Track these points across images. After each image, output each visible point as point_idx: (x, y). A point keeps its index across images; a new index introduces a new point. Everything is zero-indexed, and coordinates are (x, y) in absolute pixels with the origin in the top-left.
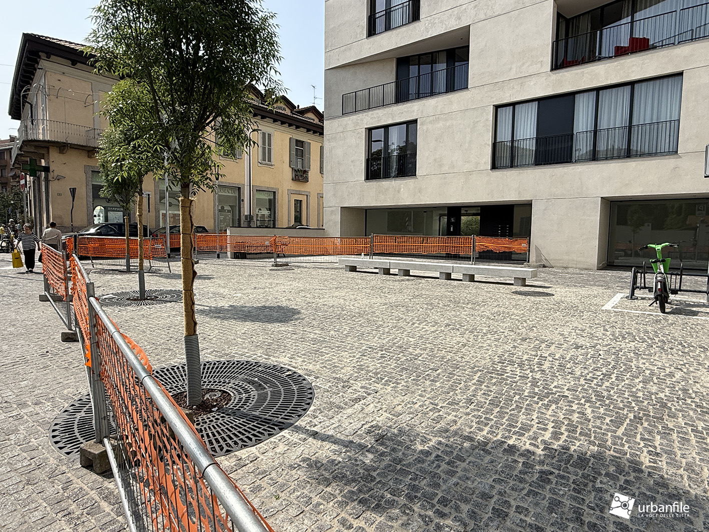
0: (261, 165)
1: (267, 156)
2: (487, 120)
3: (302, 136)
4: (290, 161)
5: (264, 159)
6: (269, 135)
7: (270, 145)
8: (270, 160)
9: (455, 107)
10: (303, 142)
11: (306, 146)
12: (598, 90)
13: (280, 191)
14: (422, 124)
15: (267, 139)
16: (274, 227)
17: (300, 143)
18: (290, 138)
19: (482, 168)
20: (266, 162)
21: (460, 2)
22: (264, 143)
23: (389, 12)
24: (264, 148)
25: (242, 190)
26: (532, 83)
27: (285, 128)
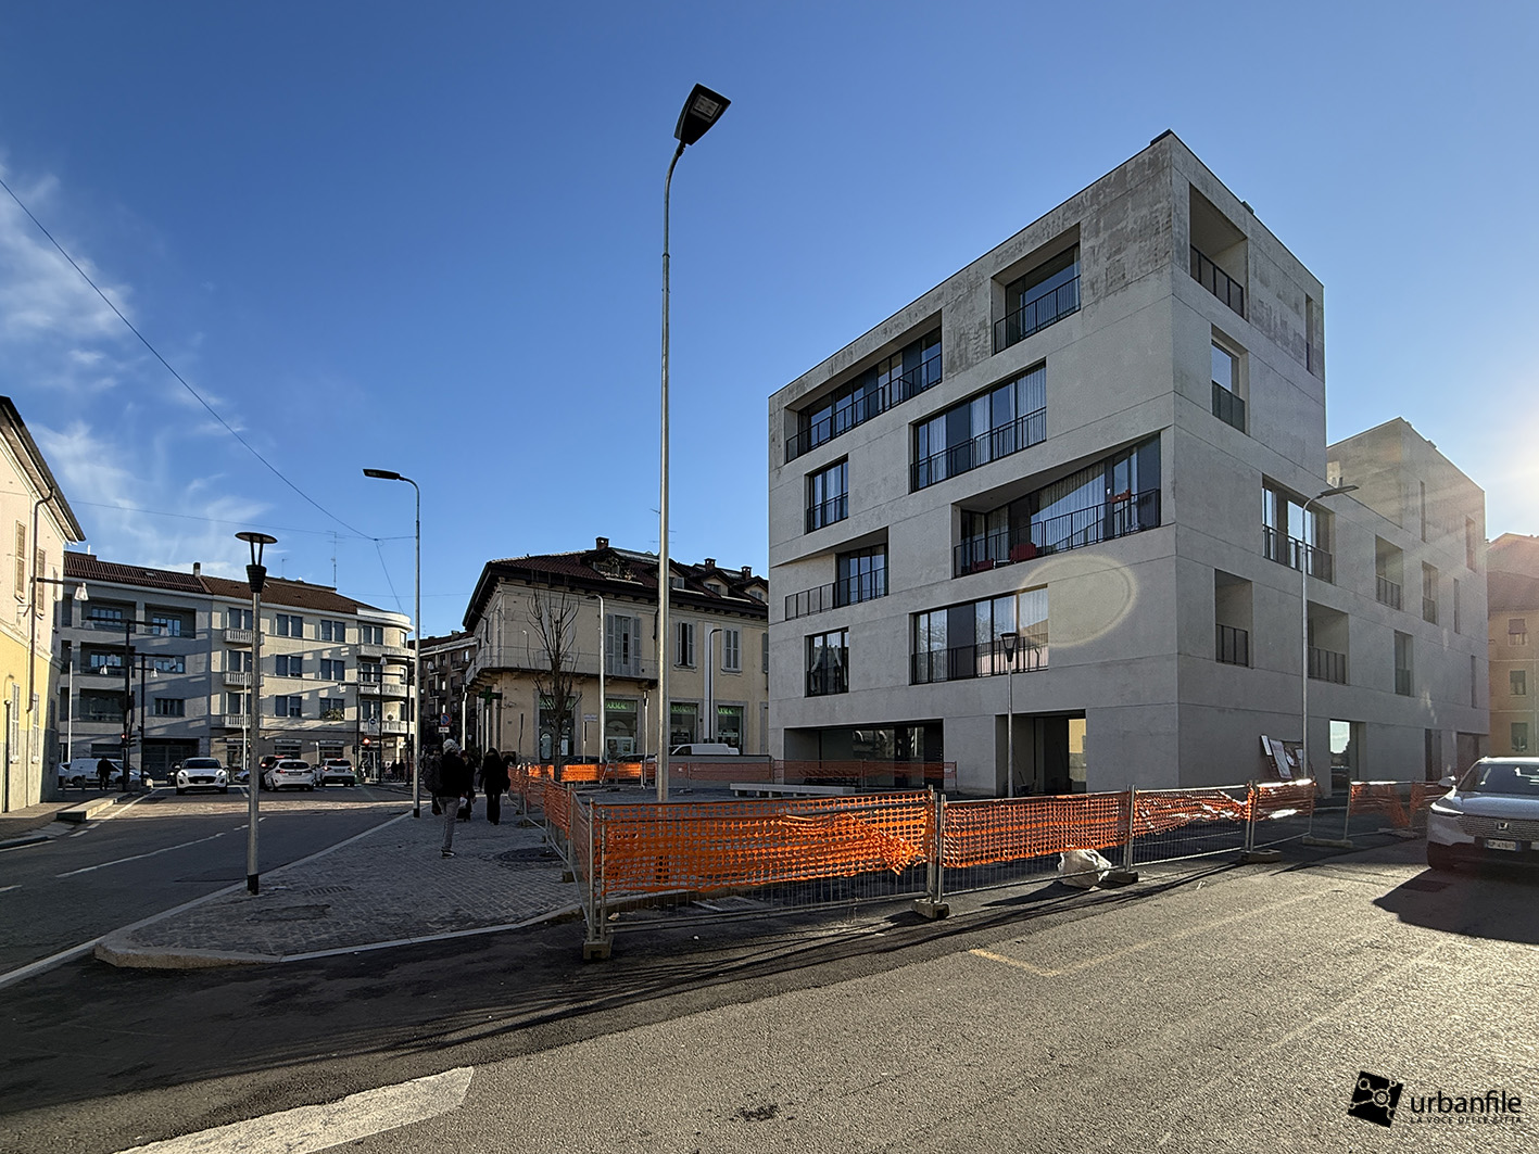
0: (725, 673)
1: (732, 660)
2: (905, 629)
4: (763, 664)
5: (729, 665)
6: (736, 633)
7: (736, 646)
8: (735, 666)
9: (878, 615)
12: (992, 598)
14: (853, 633)
15: (732, 639)
18: (763, 635)
19: (902, 683)
20: (732, 669)
21: (880, 501)
22: (728, 645)
23: (824, 506)
24: (728, 651)
25: (700, 706)
26: (938, 591)
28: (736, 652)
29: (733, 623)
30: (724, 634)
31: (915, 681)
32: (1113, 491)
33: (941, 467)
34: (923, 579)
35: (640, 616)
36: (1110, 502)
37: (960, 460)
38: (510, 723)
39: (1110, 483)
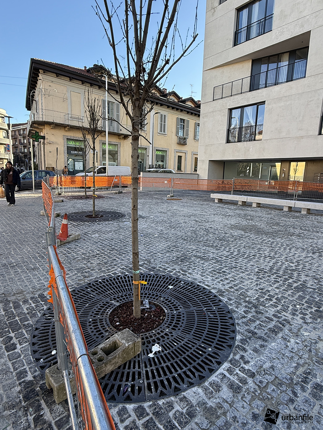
0: (159, 135)
1: (163, 128)
3: (185, 117)
4: (177, 132)
5: (161, 131)
6: (165, 116)
7: (165, 122)
8: (164, 132)
10: (184, 120)
11: (186, 123)
13: (170, 150)
14: (268, 104)
15: (163, 119)
18: (177, 118)
22: (161, 121)
23: (249, 27)
24: (161, 124)
25: (147, 150)
27: (174, 112)
28: (164, 125)
29: (164, 111)
30: (159, 116)
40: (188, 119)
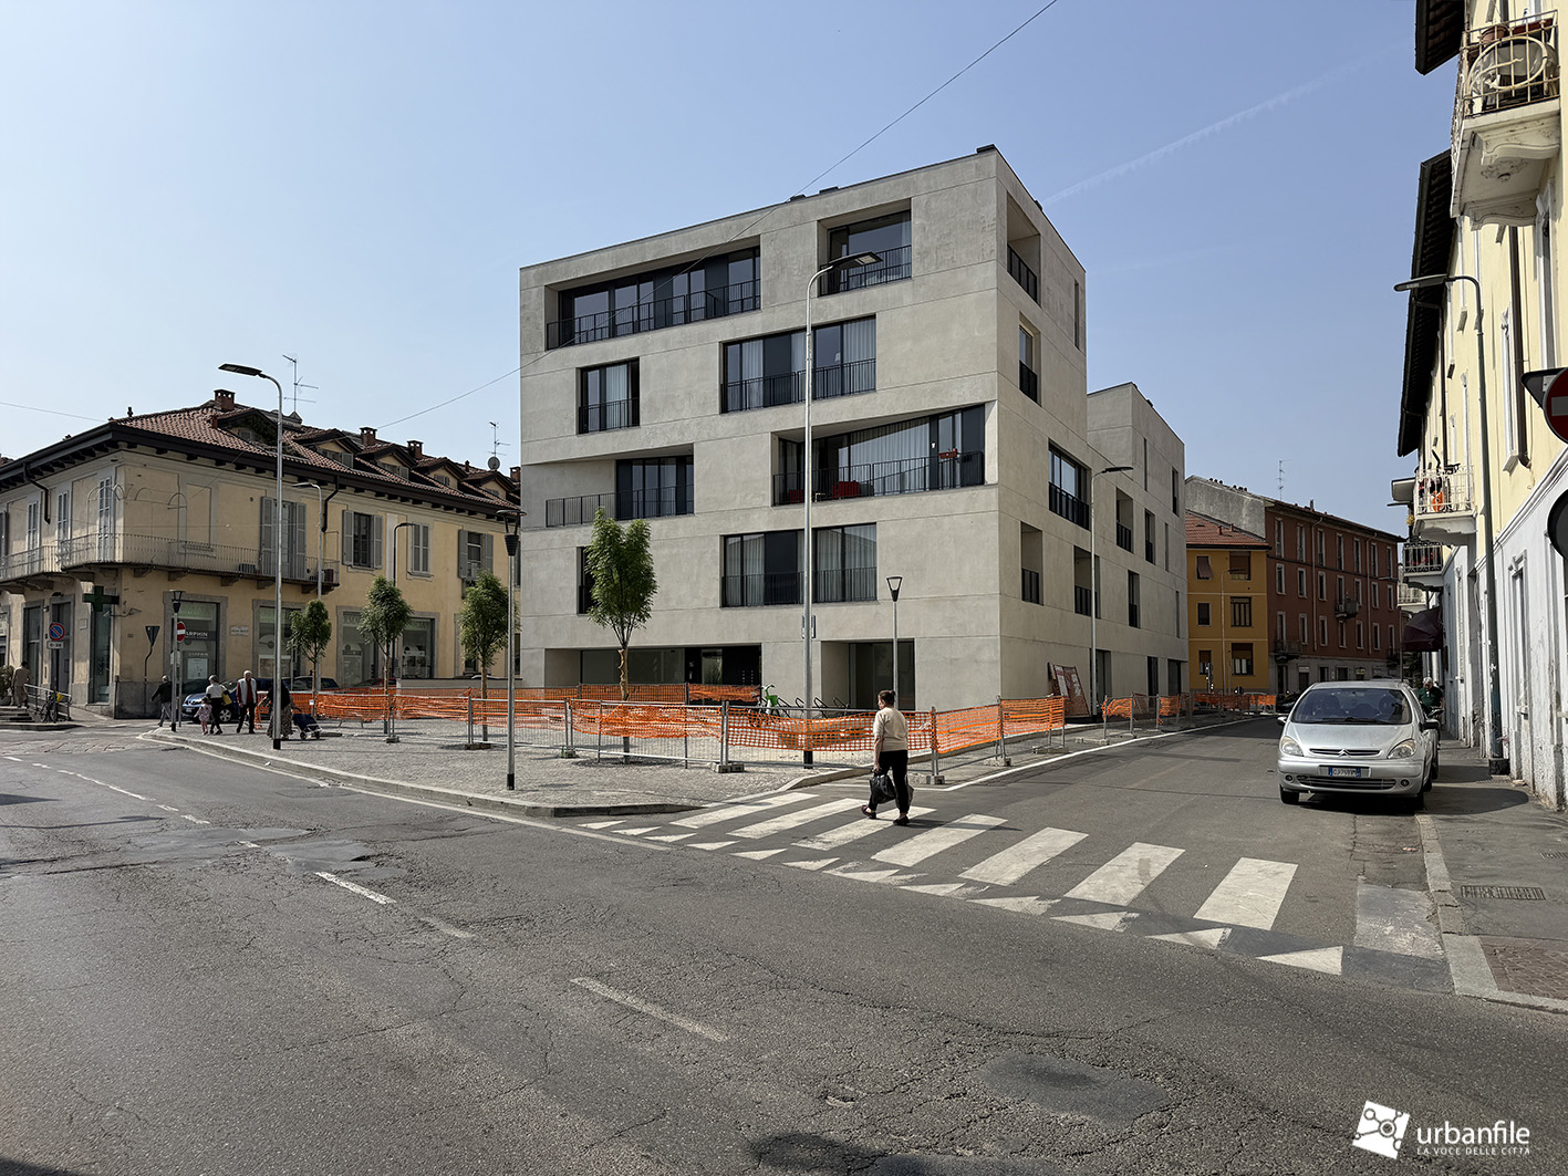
0: (412, 577)
1: (421, 562)
2: (714, 551)
3: (479, 525)
4: (459, 568)
5: (417, 568)
6: (426, 528)
7: (426, 544)
8: (426, 568)
9: (681, 533)
10: (480, 535)
11: (485, 542)
12: (816, 530)
13: (442, 618)
15: (421, 536)
16: (431, 677)
17: (475, 537)
18: (459, 531)
19: (711, 605)
20: (421, 571)
21: (683, 415)
22: (417, 542)
23: (603, 407)
24: (417, 550)
26: (756, 517)
27: (451, 516)
28: (425, 551)
29: (422, 516)
30: (412, 529)
31: (725, 604)
32: (937, 445)
33: (757, 391)
34: (738, 500)
35: (304, 501)
36: (935, 455)
37: (779, 390)
38: (130, 636)
39: (934, 436)
40: (490, 533)
